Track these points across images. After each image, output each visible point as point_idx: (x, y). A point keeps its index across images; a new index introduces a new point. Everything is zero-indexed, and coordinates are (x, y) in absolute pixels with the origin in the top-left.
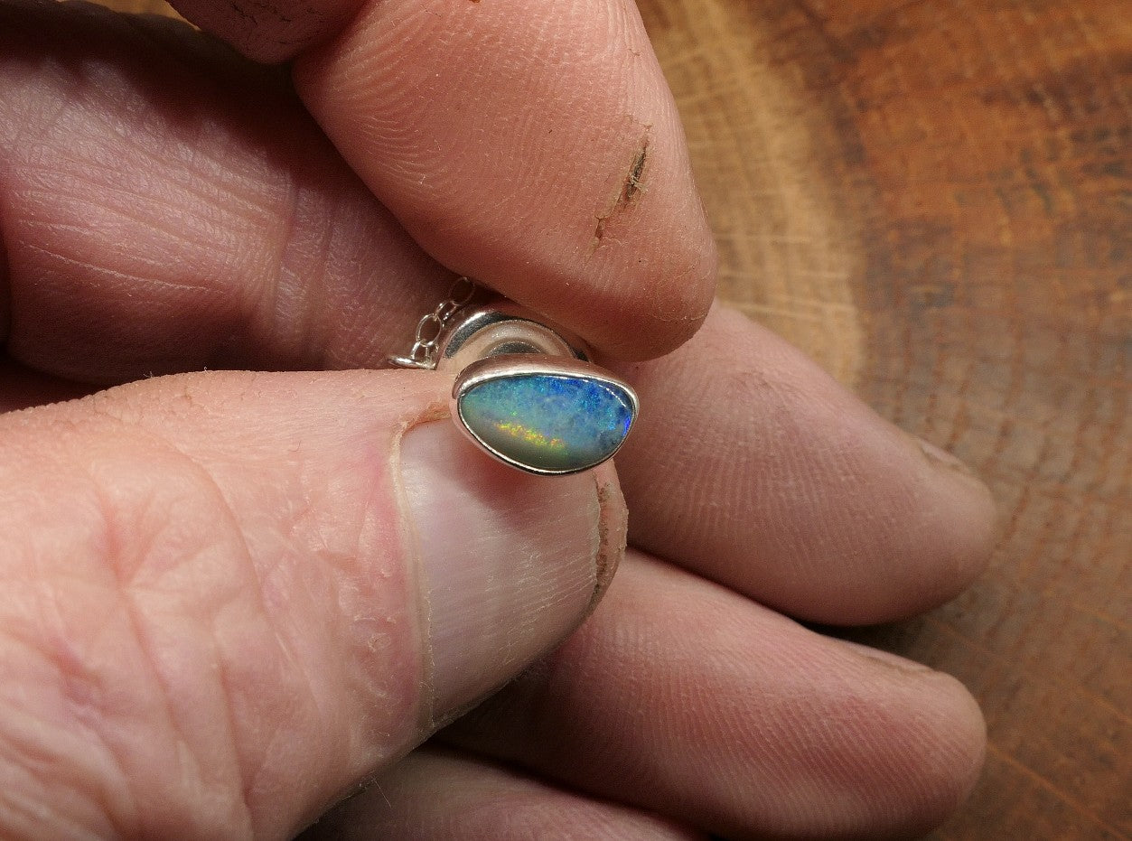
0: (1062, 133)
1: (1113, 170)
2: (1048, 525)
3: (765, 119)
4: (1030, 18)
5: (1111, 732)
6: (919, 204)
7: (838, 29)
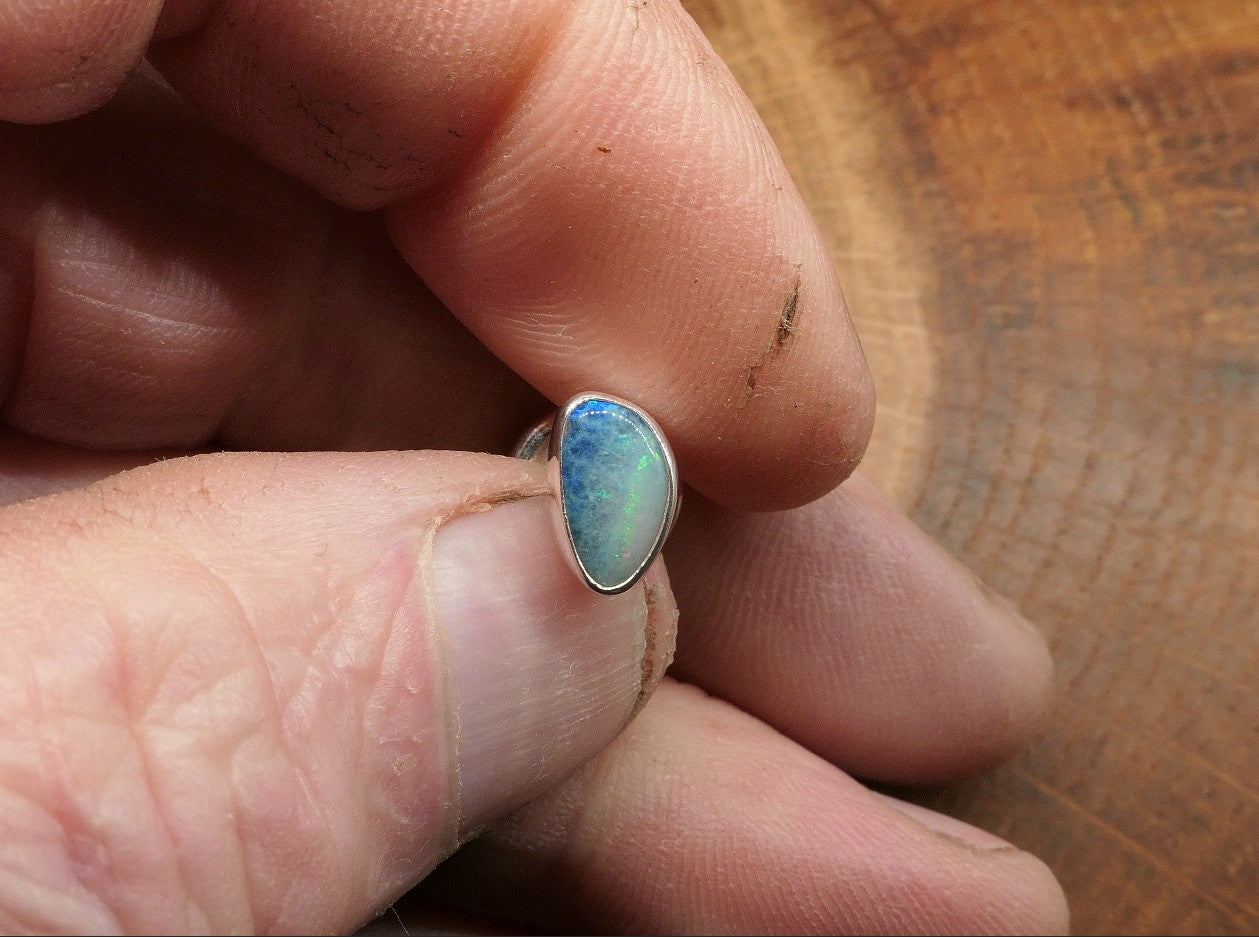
0: (1152, 140)
1: (1208, 179)
2: (1136, 565)
3: (828, 124)
4: (1116, 15)
5: (1206, 790)
6: (995, 217)
7: (907, 27)
